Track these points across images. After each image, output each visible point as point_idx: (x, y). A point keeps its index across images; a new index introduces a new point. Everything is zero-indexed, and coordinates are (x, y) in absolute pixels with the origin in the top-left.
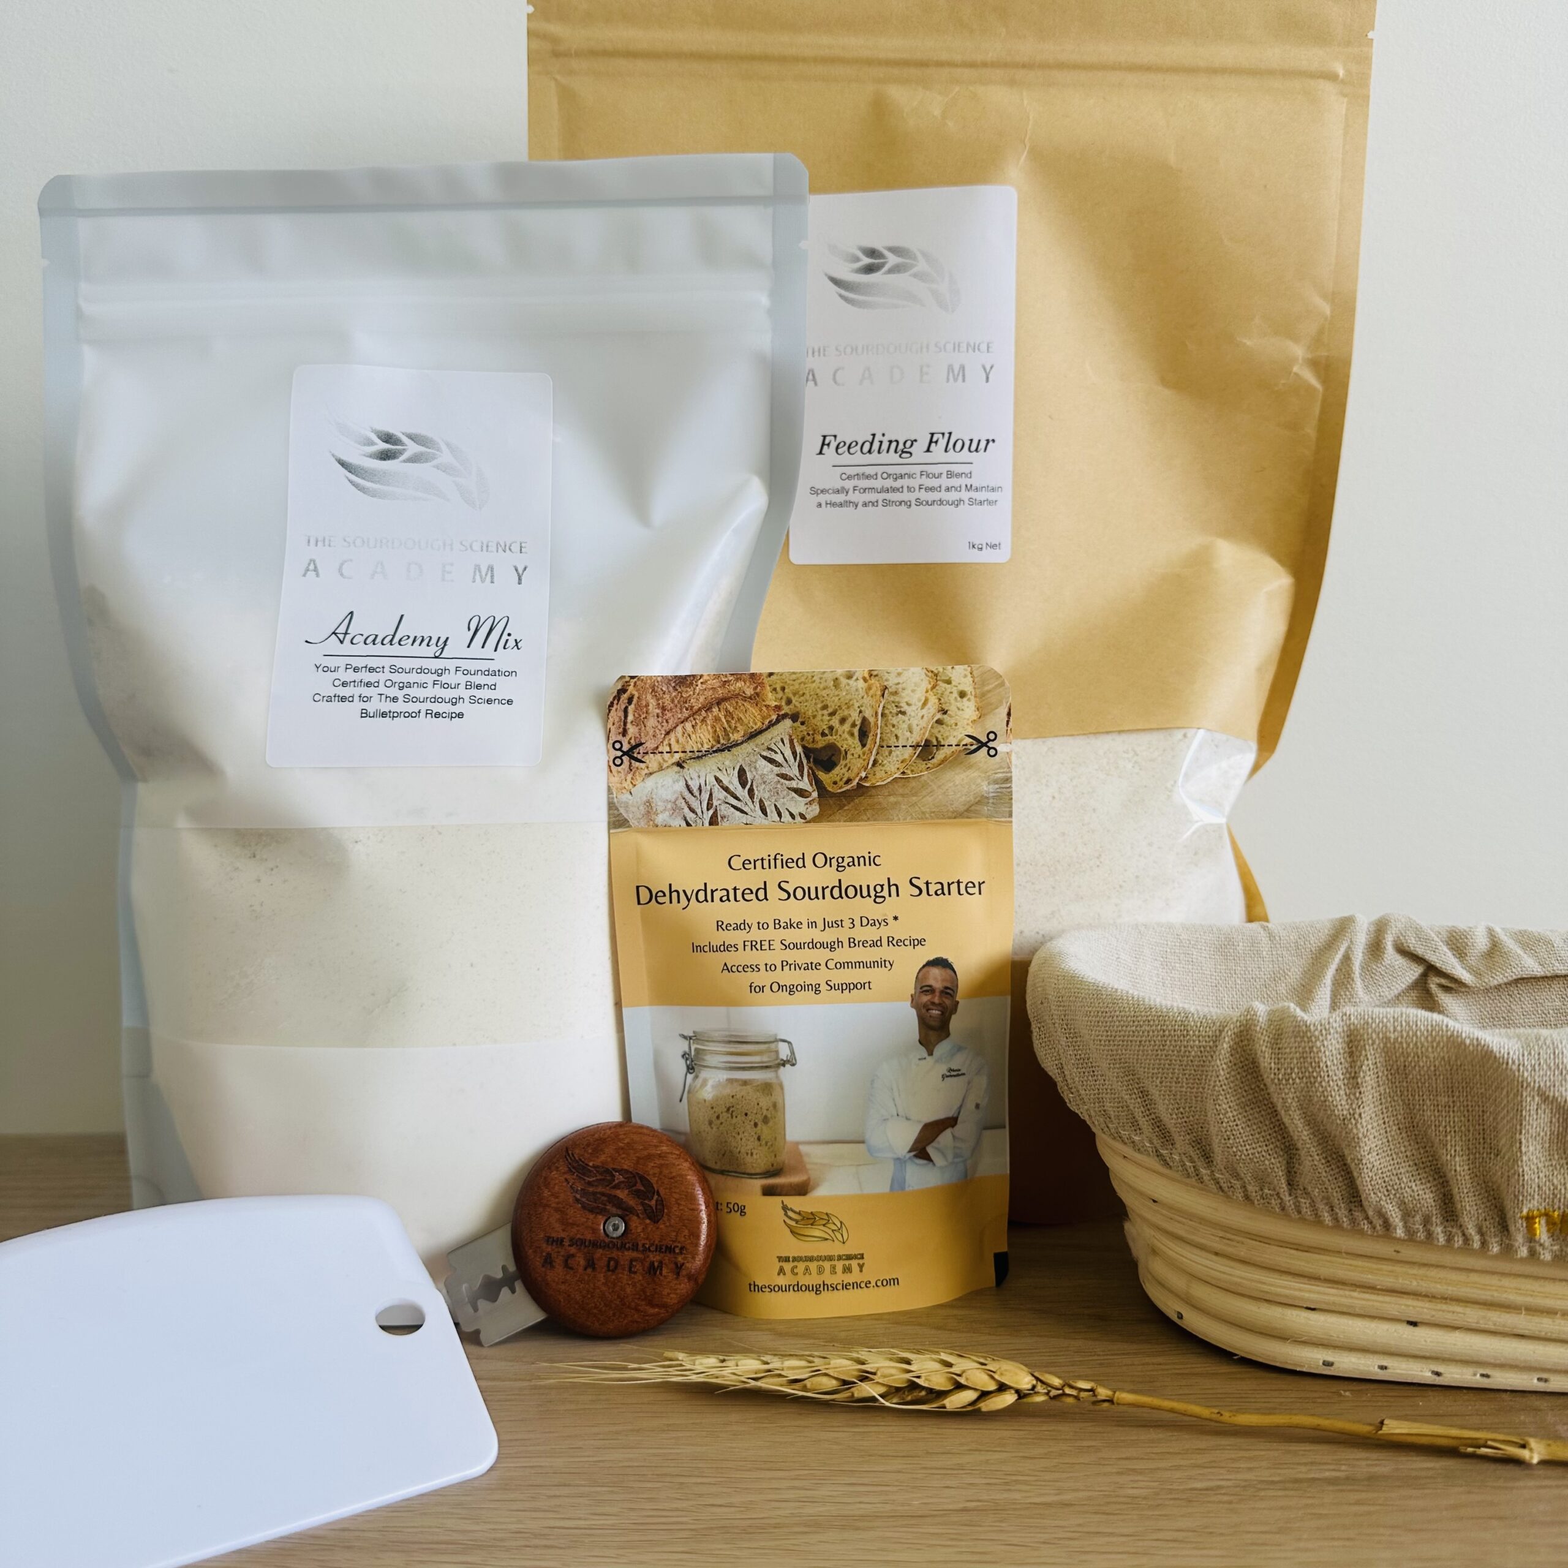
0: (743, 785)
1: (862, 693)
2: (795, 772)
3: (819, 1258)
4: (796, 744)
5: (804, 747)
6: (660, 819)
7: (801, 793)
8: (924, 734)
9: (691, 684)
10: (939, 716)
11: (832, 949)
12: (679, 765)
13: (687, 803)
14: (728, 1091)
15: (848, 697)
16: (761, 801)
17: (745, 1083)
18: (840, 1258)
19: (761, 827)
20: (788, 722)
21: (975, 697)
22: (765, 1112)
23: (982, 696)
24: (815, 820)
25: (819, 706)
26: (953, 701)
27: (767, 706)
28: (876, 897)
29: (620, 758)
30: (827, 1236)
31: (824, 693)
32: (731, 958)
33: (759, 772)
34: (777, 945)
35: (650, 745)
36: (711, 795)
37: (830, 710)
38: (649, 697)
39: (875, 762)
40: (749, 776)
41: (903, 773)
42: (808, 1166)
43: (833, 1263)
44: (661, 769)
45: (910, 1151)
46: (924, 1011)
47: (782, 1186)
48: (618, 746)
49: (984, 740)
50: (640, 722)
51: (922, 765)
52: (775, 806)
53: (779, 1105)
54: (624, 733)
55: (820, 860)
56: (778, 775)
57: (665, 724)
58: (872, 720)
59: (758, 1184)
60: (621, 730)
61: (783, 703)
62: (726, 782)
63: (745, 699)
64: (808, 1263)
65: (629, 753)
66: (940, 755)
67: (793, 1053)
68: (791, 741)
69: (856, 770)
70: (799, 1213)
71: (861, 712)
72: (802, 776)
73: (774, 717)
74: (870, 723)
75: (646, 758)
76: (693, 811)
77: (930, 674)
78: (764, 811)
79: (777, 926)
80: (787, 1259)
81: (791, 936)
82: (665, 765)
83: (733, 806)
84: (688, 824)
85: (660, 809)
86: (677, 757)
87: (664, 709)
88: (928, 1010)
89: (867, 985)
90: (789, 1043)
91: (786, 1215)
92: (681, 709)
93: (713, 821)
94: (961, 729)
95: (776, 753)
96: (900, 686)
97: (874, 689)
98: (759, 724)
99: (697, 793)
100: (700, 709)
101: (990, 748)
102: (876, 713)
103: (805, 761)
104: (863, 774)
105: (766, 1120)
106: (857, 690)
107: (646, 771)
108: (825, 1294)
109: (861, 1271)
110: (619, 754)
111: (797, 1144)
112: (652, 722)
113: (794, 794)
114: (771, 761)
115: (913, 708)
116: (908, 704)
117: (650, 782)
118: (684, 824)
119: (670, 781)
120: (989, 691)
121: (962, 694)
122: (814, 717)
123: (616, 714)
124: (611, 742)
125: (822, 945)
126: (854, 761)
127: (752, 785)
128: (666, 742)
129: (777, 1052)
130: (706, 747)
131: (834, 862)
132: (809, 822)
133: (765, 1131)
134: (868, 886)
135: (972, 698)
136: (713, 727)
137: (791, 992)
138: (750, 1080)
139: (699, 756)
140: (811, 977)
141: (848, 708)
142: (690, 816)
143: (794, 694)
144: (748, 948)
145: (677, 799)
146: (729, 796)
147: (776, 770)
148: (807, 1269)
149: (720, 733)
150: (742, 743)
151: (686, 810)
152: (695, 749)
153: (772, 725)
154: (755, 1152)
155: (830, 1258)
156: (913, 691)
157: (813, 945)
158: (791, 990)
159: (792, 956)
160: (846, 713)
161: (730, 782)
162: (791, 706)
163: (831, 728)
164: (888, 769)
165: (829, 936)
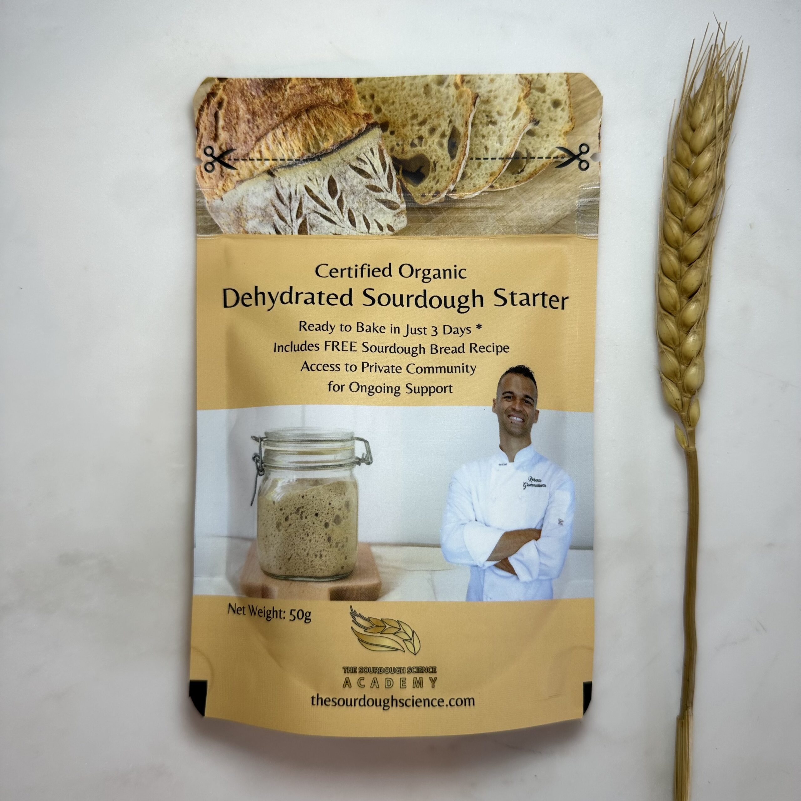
0: (333, 196)
1: (452, 100)
2: (383, 183)
3: (389, 670)
4: (386, 155)
5: (394, 159)
6: (251, 225)
7: (390, 205)
8: (514, 145)
9: (280, 88)
10: (530, 127)
11: (414, 354)
12: (270, 173)
13: (277, 210)
14: (298, 491)
15: (438, 105)
16: (350, 212)
17: (316, 482)
18: (410, 670)
19: (349, 237)
20: (377, 131)
21: (570, 106)
22: (337, 512)
23: (574, 106)
24: (403, 232)
25: (409, 115)
26: (545, 111)
27: (357, 115)
28: (460, 307)
29: (211, 163)
30: (398, 647)
31: (414, 101)
32: (312, 357)
33: (349, 184)
34: (358, 347)
35: (240, 151)
36: (301, 204)
37: (420, 119)
38: (239, 102)
39: (464, 175)
40: (339, 187)
41: (492, 187)
42: (380, 569)
43: (402, 676)
44: (252, 176)
45: (489, 560)
46: (505, 416)
47: (352, 590)
48: (209, 151)
49: (576, 152)
50: (231, 127)
51: (511, 178)
52: (364, 217)
53: (352, 506)
54: (216, 138)
55: (406, 271)
56: (367, 187)
57: (256, 130)
58: (462, 130)
59: (327, 587)
60: (213, 135)
61: (373, 112)
62: (316, 192)
63: (333, 106)
64: (376, 675)
65: (220, 159)
66: (530, 168)
67: (369, 451)
68: (381, 152)
69: (444, 184)
70: (368, 620)
71: (450, 121)
72: (391, 187)
73: (364, 125)
74: (460, 134)
75: (237, 165)
76: (282, 218)
77: (524, 81)
78: (352, 221)
79: (360, 329)
80: (353, 670)
81: (373, 339)
82: (256, 173)
83: (322, 216)
84: (278, 232)
85: (250, 215)
86: (268, 164)
87: (254, 114)
88: (509, 416)
89: (448, 389)
90: (366, 442)
91: (355, 621)
92: (271, 116)
93: (302, 230)
94: (552, 141)
95: (365, 163)
96: (492, 94)
97: (465, 97)
98: (349, 133)
99: (286, 201)
100: (290, 116)
101: (582, 161)
102: (466, 123)
103: (394, 173)
104: (452, 187)
105: (337, 520)
106: (448, 97)
107: (237, 178)
108: (394, 710)
109: (433, 687)
110: (210, 159)
111: (370, 545)
112: (243, 127)
113: (382, 206)
114: (361, 172)
115: (504, 118)
116: (499, 114)
117: (242, 188)
118: (273, 232)
119: (261, 189)
120: (584, 101)
121: (556, 104)
122: (404, 126)
123: (206, 120)
124: (202, 147)
125: (404, 350)
126: (443, 173)
127: (341, 196)
128: (256, 149)
129: (353, 450)
130: (297, 155)
131: (420, 274)
132: (396, 234)
133: (336, 532)
134: (453, 297)
135: (567, 108)
136: (304, 135)
137: (371, 393)
138: (322, 480)
139: (291, 165)
140: (392, 380)
141: (438, 117)
142: (280, 224)
143: (384, 102)
144: (329, 348)
145: (267, 206)
146: (318, 206)
147: (365, 180)
148: (375, 681)
149: (310, 141)
150: (332, 152)
151: (276, 217)
152: (286, 157)
153: (361, 134)
154: (324, 553)
155: (400, 670)
156: (505, 100)
157: (395, 349)
158: (371, 391)
159: (373, 358)
160: (436, 122)
161: (320, 192)
162: (380, 115)
163: (421, 138)
164: (477, 182)
165: (413, 341)
